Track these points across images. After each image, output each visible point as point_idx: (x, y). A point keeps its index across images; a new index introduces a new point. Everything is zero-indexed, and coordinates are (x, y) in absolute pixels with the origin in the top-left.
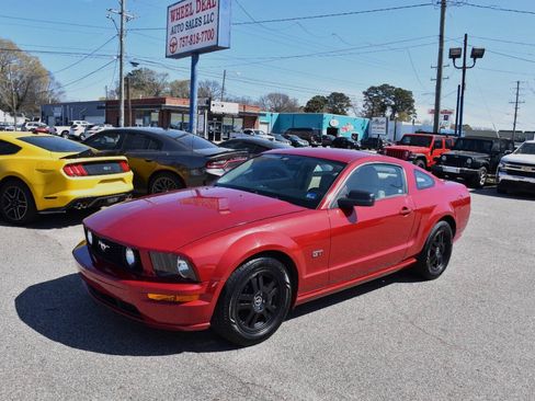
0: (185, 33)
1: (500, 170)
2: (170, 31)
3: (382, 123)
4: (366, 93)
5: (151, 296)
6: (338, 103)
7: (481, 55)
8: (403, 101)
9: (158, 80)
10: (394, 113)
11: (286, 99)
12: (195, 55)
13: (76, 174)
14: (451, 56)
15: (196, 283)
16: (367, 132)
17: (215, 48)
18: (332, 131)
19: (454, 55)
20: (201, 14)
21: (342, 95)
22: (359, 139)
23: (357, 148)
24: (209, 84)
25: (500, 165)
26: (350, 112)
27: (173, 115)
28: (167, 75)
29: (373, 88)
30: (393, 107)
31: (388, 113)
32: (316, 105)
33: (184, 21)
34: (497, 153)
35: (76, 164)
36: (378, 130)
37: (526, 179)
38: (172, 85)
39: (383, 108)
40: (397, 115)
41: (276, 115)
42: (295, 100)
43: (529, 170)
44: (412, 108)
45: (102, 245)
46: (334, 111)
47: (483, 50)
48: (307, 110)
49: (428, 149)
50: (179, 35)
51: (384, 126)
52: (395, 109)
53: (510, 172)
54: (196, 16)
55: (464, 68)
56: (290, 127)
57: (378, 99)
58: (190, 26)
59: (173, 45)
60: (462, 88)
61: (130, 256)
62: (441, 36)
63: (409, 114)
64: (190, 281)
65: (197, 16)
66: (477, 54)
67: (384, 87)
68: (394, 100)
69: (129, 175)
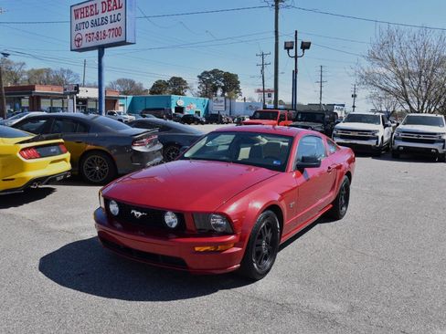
0: (90, 30)
1: (335, 136)
2: (74, 28)
3: (221, 101)
4: (200, 77)
5: (197, 249)
6: (178, 85)
7: (308, 48)
8: (231, 83)
9: (15, 69)
10: (224, 93)
11: (132, 83)
12: (101, 49)
13: (29, 158)
14: (286, 48)
15: (232, 234)
16: (207, 110)
17: (124, 43)
18: (180, 109)
19: (288, 47)
20: (107, 14)
21: (180, 78)
22: (201, 116)
23: (202, 123)
24: (64, 71)
25: (334, 132)
26: (188, 93)
27: (42, 100)
28: (24, 64)
29: (205, 73)
30: (223, 88)
31: (219, 92)
32: (158, 88)
33: (89, 19)
34: (328, 123)
35: (29, 148)
36: (217, 108)
37: (354, 142)
38: (29, 73)
39: (215, 89)
40: (226, 94)
41: (130, 97)
42: (141, 84)
43: (356, 134)
44: (238, 88)
45: (136, 213)
46: (176, 93)
47: (310, 43)
48: (152, 92)
49: (275, 122)
50: (84, 32)
51: (223, 103)
52: (224, 90)
53: (342, 137)
54: (101, 15)
55: (296, 57)
56: (143, 108)
57: (210, 81)
58: (95, 24)
59: (79, 40)
60: (295, 73)
61: (170, 219)
62: (276, 32)
63: (236, 93)
64: (226, 234)
65: (104, 15)
66: (306, 46)
67: (214, 72)
68: (223, 81)
69: (67, 155)
